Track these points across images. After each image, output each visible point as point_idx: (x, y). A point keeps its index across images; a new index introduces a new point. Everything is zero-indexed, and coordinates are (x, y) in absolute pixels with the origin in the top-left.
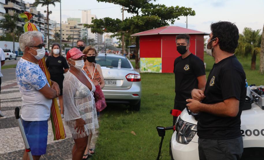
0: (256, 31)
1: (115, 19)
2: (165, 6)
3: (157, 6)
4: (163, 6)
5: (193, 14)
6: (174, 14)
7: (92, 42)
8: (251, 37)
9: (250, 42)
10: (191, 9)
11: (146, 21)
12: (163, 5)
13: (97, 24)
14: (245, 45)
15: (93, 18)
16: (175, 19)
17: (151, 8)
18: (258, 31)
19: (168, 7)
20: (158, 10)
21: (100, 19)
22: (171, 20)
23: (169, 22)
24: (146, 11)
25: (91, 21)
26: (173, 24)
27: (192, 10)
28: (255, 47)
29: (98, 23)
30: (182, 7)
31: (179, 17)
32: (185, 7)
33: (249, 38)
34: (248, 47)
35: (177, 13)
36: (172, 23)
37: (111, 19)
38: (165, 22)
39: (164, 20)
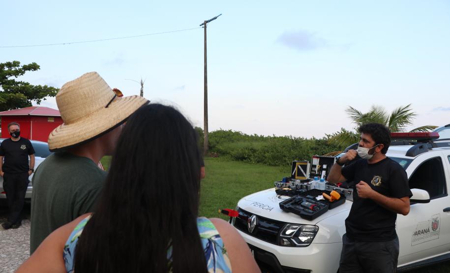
2: (29, 84)
3: (19, 83)
6: (41, 93)
11: (8, 99)
12: (27, 83)
16: (41, 99)
17: (12, 85)
19: (35, 86)
20: (23, 88)
22: (36, 100)
23: (34, 103)
24: (9, 88)
26: (39, 104)
31: (45, 97)
32: (54, 87)
35: (44, 93)
38: (28, 101)
39: (28, 99)
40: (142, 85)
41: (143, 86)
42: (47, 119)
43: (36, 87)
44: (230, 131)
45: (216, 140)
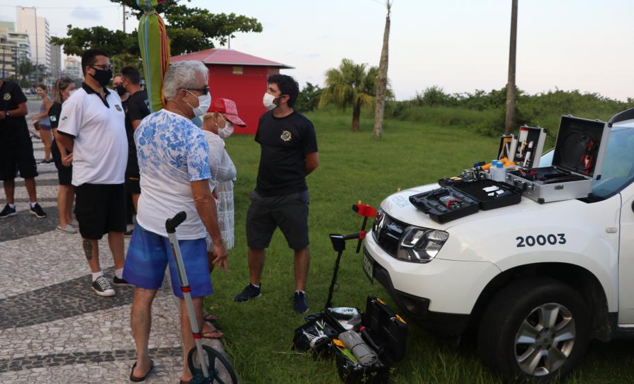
0: (360, 65)
1: (115, 32)
2: (208, 11)
3: (193, 10)
4: (205, 12)
5: (258, 29)
6: (226, 27)
7: (41, 70)
8: (353, 76)
9: (350, 84)
10: (255, 20)
11: (175, 37)
12: (205, 10)
13: (79, 38)
14: (344, 89)
15: (70, 26)
16: (227, 37)
17: (182, 14)
18: (362, 65)
19: (216, 14)
20: (198, 18)
21: (85, 29)
22: (219, 38)
23: (215, 41)
24: (176, 19)
25: (67, 32)
26: (224, 45)
27: (258, 22)
28: (359, 92)
29: (82, 37)
30: (241, 16)
31: (234, 34)
32: (246, 17)
33: (351, 77)
34: (348, 91)
35: (230, 27)
36: (222, 43)
37: (107, 29)
38: (207, 41)
39: (207, 36)
40: (389, 7)
41: (391, 10)
42: (232, 70)
43: (218, 16)
44: (576, 93)
45: (534, 109)
